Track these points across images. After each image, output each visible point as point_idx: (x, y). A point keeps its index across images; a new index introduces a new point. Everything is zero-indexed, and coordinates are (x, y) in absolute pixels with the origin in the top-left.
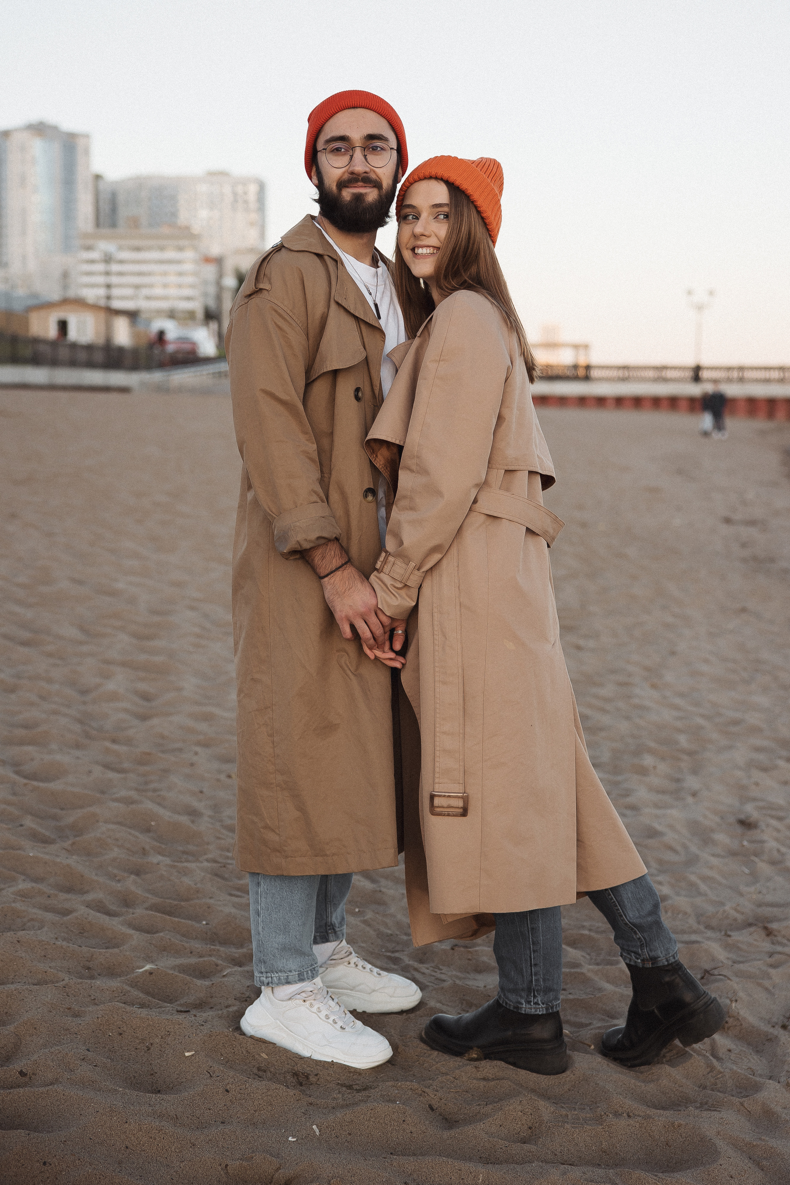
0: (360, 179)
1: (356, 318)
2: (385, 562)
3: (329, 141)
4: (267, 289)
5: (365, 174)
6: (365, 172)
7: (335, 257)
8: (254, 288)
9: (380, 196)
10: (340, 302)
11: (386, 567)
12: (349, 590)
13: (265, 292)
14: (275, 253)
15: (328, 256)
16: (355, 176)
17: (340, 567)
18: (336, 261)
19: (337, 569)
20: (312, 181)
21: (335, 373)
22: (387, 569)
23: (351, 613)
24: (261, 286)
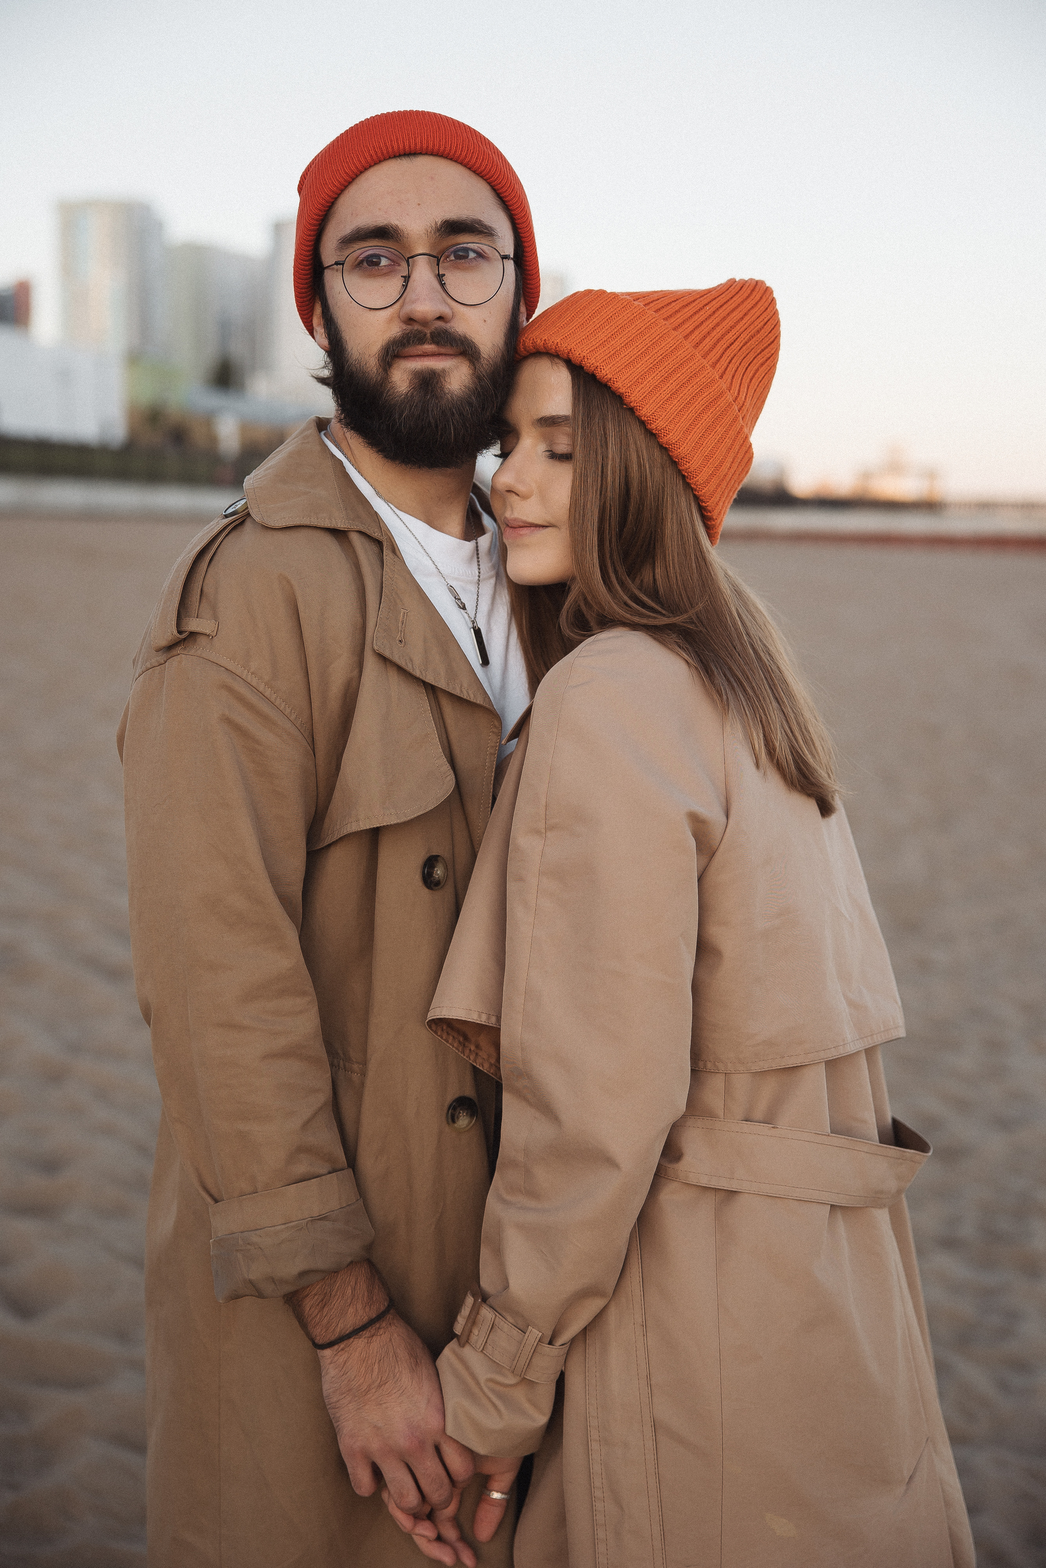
0: (428, 335)
1: (431, 690)
2: (473, 1320)
3: (349, 241)
4: (208, 632)
5: (440, 324)
6: (440, 318)
7: (377, 535)
8: (175, 632)
9: (478, 377)
10: (387, 654)
11: (475, 1331)
12: (380, 1386)
13: (202, 640)
14: (227, 535)
15: (360, 532)
16: (416, 327)
17: (364, 1328)
18: (379, 543)
19: (356, 1332)
20: (313, 337)
21: (375, 835)
22: (478, 1335)
23: (375, 1445)
24: (193, 625)
